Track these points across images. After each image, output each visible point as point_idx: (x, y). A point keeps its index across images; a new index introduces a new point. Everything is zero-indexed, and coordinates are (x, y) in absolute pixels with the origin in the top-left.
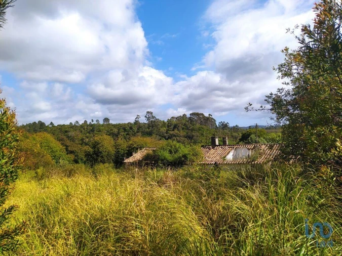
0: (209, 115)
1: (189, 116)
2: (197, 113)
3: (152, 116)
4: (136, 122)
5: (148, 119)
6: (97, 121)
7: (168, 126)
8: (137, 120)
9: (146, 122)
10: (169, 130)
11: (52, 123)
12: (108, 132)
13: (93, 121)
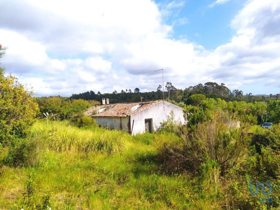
0: (222, 84)
1: (205, 85)
2: (211, 83)
3: (171, 86)
4: (159, 91)
5: (168, 88)
6: (130, 90)
7: (184, 94)
8: (159, 89)
9: (166, 91)
10: (184, 98)
11: (99, 93)
12: (137, 99)
13: (127, 90)
